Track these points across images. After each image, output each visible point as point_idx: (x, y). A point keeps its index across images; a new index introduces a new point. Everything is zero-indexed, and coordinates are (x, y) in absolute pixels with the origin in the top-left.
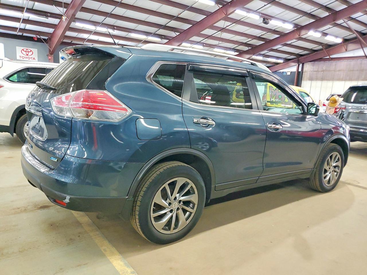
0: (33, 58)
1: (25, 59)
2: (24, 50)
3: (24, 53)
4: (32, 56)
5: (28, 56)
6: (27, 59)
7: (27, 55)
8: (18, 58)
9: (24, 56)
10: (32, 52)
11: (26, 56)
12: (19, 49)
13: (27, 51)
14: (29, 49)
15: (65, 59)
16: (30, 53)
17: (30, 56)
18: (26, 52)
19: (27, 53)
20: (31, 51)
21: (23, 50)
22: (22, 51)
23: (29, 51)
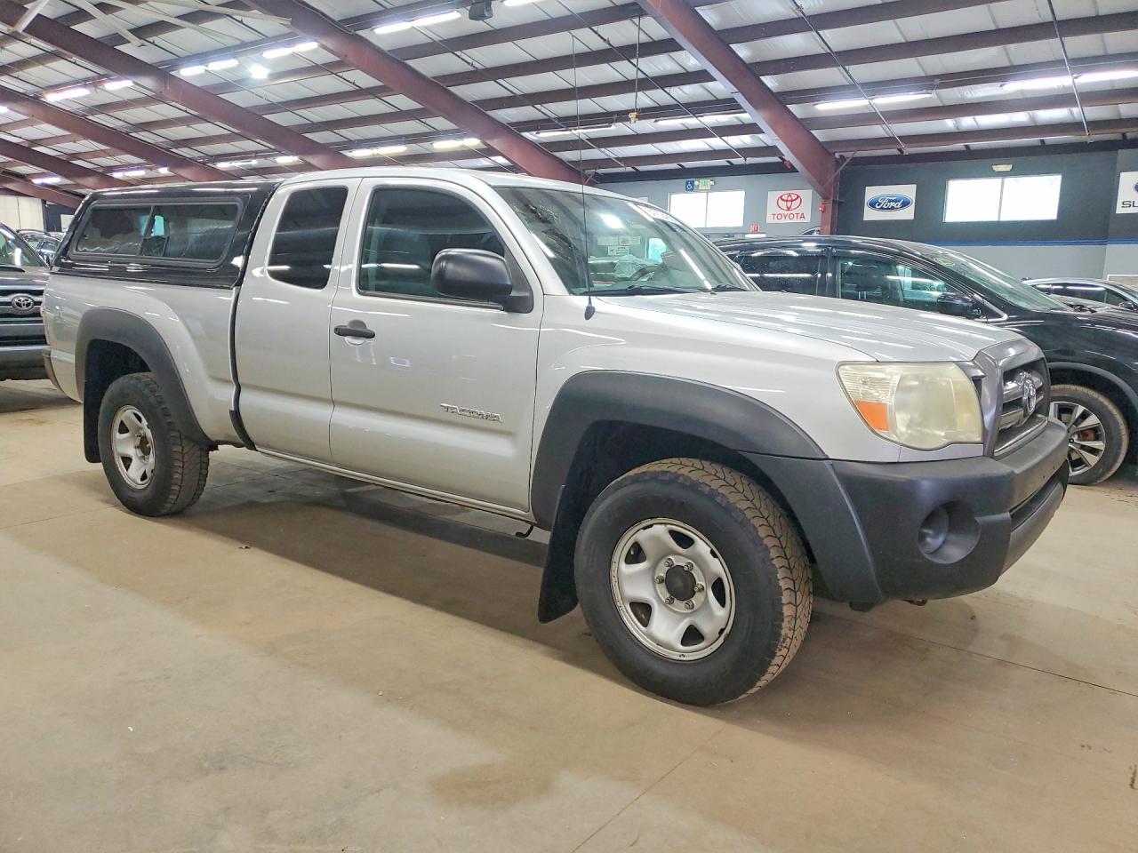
0: (799, 216)
1: (783, 221)
3: (783, 204)
4: (799, 211)
5: (790, 212)
6: (788, 221)
7: (789, 209)
8: (770, 219)
9: (782, 212)
10: (799, 200)
11: (786, 213)
12: (773, 196)
13: (789, 198)
14: (794, 192)
15: (880, 204)
16: (795, 204)
17: (794, 212)
18: (787, 201)
19: (789, 204)
20: (798, 197)
21: (781, 197)
22: (780, 200)
23: (794, 197)
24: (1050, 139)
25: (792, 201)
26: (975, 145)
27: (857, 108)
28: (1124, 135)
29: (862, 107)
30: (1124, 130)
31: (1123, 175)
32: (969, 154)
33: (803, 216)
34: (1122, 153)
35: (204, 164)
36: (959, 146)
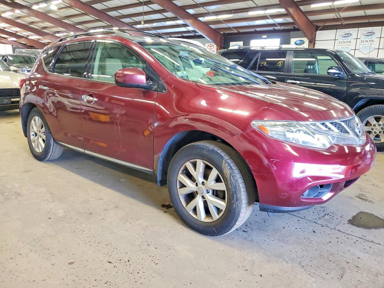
2: (209, 45)
3: (209, 47)
5: (211, 50)
9: (209, 50)
12: (206, 45)
16: (212, 47)
17: (212, 50)
18: (210, 46)
19: (211, 47)
22: (208, 46)
23: (212, 45)
24: (276, 28)
25: (211, 46)
26: (258, 29)
27: (229, 17)
28: (294, 27)
29: (231, 17)
30: (294, 26)
31: (292, 39)
32: (256, 32)
33: (214, 51)
34: (292, 33)
35: (53, 34)
36: (253, 30)
